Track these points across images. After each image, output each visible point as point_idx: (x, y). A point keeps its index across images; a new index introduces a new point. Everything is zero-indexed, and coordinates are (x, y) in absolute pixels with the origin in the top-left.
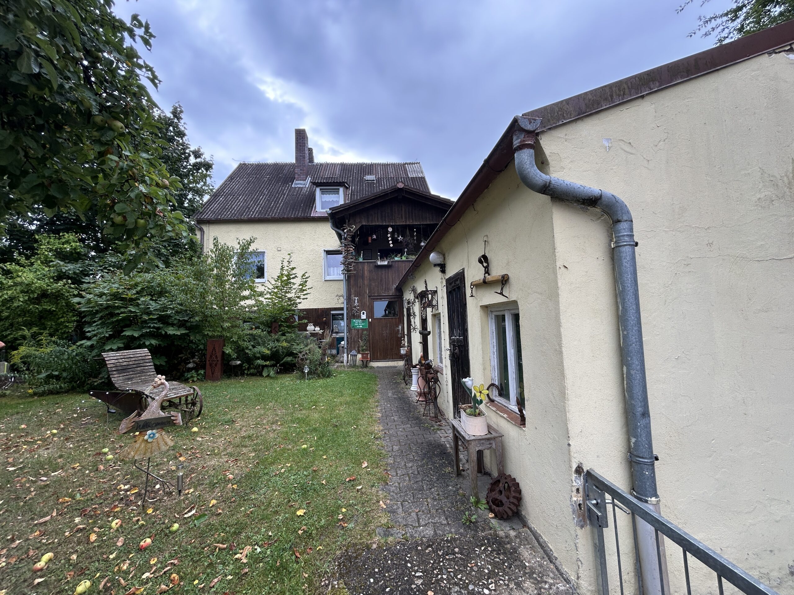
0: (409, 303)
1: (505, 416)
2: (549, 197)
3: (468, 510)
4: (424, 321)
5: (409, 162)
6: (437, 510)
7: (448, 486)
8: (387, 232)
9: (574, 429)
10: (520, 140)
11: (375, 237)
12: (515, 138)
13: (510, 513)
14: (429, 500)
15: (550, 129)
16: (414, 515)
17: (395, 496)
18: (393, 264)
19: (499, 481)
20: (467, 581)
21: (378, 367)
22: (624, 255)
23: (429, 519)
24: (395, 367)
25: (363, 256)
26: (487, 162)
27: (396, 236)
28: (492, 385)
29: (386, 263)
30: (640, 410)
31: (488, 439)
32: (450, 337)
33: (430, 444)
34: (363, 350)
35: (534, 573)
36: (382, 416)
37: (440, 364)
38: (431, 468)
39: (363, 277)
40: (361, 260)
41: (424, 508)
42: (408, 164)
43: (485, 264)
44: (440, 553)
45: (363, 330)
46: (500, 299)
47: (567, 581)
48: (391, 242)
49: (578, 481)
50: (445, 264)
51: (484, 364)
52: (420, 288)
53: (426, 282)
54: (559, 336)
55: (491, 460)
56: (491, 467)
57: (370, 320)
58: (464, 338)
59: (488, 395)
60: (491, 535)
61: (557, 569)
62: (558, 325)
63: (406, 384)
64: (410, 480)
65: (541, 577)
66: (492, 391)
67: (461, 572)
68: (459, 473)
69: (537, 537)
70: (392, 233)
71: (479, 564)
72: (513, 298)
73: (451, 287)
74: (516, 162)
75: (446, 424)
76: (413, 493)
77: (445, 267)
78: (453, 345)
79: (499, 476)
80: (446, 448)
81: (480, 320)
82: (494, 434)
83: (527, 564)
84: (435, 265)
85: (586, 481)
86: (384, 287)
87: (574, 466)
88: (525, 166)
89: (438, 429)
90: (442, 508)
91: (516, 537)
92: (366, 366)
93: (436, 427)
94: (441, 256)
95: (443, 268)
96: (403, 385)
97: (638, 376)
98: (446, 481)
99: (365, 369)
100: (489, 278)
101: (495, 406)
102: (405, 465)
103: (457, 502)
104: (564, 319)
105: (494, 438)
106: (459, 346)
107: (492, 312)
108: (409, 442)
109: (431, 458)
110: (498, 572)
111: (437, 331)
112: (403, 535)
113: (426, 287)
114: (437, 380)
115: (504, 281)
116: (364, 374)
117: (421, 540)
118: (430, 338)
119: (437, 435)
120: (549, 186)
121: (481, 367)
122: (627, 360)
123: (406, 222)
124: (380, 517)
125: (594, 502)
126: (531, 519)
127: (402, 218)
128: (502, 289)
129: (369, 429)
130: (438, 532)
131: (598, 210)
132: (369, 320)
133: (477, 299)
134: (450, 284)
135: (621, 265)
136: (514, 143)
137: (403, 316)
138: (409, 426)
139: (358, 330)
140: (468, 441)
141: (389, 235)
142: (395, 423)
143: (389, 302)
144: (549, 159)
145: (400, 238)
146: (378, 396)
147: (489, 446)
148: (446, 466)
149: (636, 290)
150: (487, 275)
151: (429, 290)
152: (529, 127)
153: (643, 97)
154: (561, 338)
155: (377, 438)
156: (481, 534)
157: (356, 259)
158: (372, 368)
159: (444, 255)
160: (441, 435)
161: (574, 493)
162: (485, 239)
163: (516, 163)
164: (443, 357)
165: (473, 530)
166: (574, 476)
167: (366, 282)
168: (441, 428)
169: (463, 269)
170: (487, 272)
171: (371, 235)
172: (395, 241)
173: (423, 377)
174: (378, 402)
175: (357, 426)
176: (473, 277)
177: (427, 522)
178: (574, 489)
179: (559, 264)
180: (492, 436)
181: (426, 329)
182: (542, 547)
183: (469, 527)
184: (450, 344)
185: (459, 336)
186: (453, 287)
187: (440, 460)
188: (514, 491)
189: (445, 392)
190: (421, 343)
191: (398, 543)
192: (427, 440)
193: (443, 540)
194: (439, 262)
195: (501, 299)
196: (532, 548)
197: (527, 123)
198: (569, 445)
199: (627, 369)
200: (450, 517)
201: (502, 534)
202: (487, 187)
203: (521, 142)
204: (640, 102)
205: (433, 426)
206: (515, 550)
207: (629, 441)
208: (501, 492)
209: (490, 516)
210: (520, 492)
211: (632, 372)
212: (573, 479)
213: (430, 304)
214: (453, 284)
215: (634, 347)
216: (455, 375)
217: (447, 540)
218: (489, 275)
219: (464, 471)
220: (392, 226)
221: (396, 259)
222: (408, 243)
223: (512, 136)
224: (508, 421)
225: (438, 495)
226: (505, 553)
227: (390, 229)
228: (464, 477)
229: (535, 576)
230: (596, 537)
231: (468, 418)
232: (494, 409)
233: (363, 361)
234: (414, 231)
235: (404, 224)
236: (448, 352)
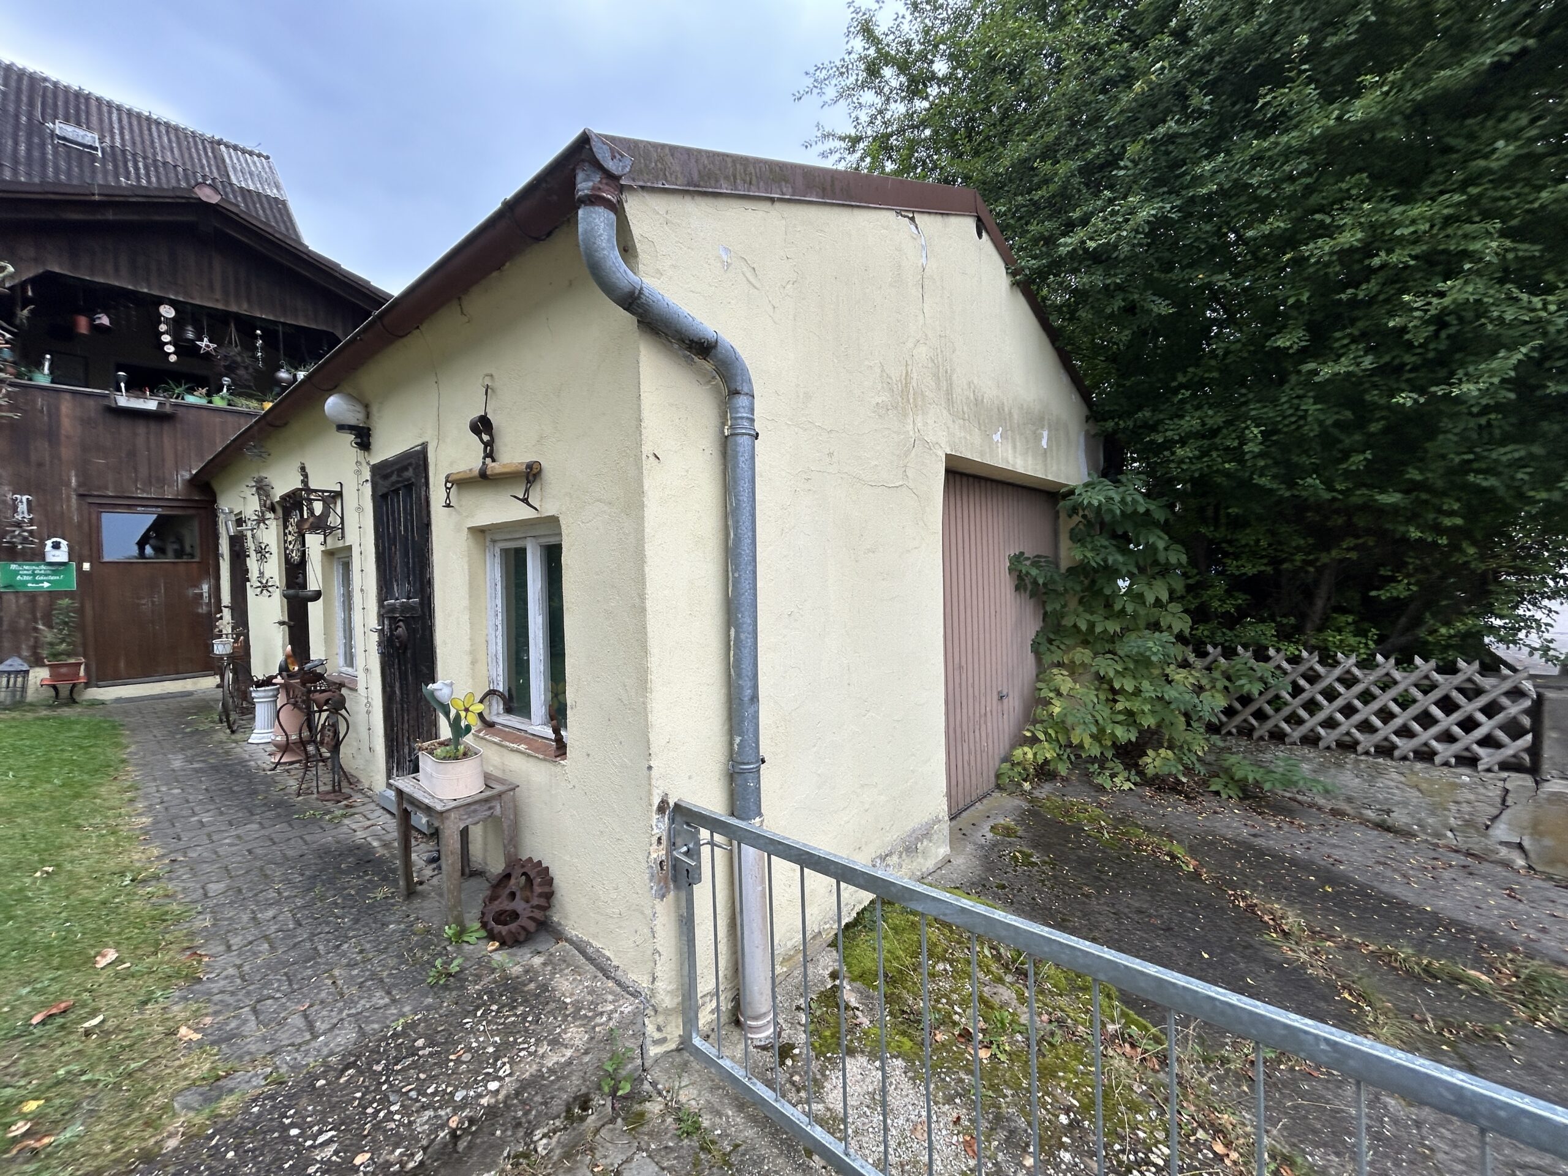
0: (240, 522)
1: (522, 747)
2: (634, 319)
3: (440, 955)
4: (295, 571)
5: (233, 142)
6: (361, 985)
7: (385, 925)
8: (158, 318)
9: (657, 740)
10: (591, 184)
11: (105, 320)
12: (580, 176)
13: (531, 926)
14: (336, 972)
15: (642, 188)
16: (297, 1021)
17: (231, 1000)
18: (180, 412)
19: (507, 876)
20: (449, 1090)
21: (118, 700)
22: (741, 449)
23: (341, 1011)
24: (190, 694)
25: (50, 368)
26: (509, 207)
27: (190, 335)
28: (492, 692)
29: (151, 405)
30: (748, 692)
31: (486, 800)
32: (381, 601)
33: (324, 853)
34: (55, 655)
35: (580, 1009)
36: (156, 823)
37: (350, 670)
38: (335, 903)
39: (52, 435)
40: (43, 378)
41: (323, 995)
42: (227, 146)
43: (486, 438)
44: (378, 1068)
45: (53, 595)
46: (522, 513)
47: (636, 994)
48: (170, 349)
49: (660, 825)
50: (369, 429)
51: (472, 652)
52: (284, 483)
53: (303, 469)
54: (640, 580)
55: (485, 844)
56: (485, 858)
57: (86, 566)
58: (422, 600)
59: (481, 715)
60: (495, 981)
61: (619, 983)
62: (640, 558)
63: (233, 732)
64: (273, 948)
65: (594, 1010)
66: (490, 705)
67: (432, 1079)
68: (411, 892)
69: (581, 948)
70: (176, 325)
71: (474, 1045)
72: (549, 509)
73: (387, 483)
74: (581, 228)
75: (366, 800)
76: (286, 974)
77: (369, 435)
78: (390, 618)
79: (507, 866)
80: (370, 849)
81: (466, 559)
82: (499, 788)
83: (568, 1000)
84: (341, 427)
85: (672, 821)
86: (143, 471)
87: (656, 801)
88: (598, 242)
89: (344, 816)
90: (373, 976)
91: (544, 964)
92: (72, 701)
93: (338, 813)
94: (359, 408)
95: (363, 438)
96: (223, 734)
97: (749, 642)
98: (379, 916)
99: (67, 712)
100: (493, 467)
101: (498, 733)
102: (254, 919)
103: (411, 950)
104: (650, 550)
105: (500, 795)
106: (406, 621)
107: (494, 541)
108: (258, 864)
109: (331, 881)
110: (515, 1040)
111: (337, 590)
112: (266, 1078)
113: (305, 482)
114: (338, 705)
115: (531, 475)
116: (66, 724)
117: (325, 1063)
118: (315, 609)
119: (345, 829)
120: (639, 297)
121: (466, 659)
122: (737, 619)
123: (227, 303)
124: (182, 1067)
125: (685, 849)
126: (571, 923)
127: (212, 288)
128: (527, 491)
129: (111, 864)
130: (368, 1029)
131: (708, 366)
132: (79, 568)
133: (458, 513)
134: (386, 477)
135: (736, 466)
136: (579, 186)
137: (217, 556)
138: (255, 826)
139: (32, 596)
140: (442, 813)
141: (163, 328)
142: (206, 830)
143: (160, 517)
144: (638, 245)
145: (204, 343)
146: (132, 774)
147: (488, 813)
148: (376, 887)
149: (754, 508)
150: (488, 460)
151: (313, 485)
152: (611, 165)
153: (772, 200)
154: (644, 584)
155: (144, 881)
156: (472, 989)
157: (19, 375)
158: (94, 703)
159: (366, 406)
160: (354, 826)
161: (655, 846)
162: (488, 381)
163: (580, 230)
164: (358, 651)
165: (457, 988)
166: (655, 816)
167: (66, 452)
168: (352, 810)
169: (424, 446)
170: (490, 453)
171: (91, 314)
172: (185, 349)
173: (295, 705)
174: (133, 787)
175: (58, 866)
176: (451, 464)
177: (335, 1021)
178: (654, 840)
179: (647, 449)
180: (494, 792)
181: (304, 586)
182: (590, 960)
183: (446, 987)
184: (381, 617)
185: (409, 598)
186: (393, 484)
187: (359, 877)
188: (540, 885)
189: (363, 730)
190: (282, 623)
191: (254, 1100)
192: (315, 846)
193: (385, 1038)
194: (353, 422)
195: (525, 513)
196: (577, 970)
197: (608, 155)
198: (650, 768)
199: (737, 632)
200: (395, 985)
201: (517, 970)
202: (499, 267)
203: (593, 188)
204: (766, 206)
205: (329, 812)
206: (544, 987)
207: (731, 743)
208: (513, 895)
209: (490, 948)
210: (550, 882)
211: (743, 636)
212: (654, 823)
213: (320, 525)
214: (394, 478)
215: (746, 598)
216: (392, 687)
217: (395, 1035)
218: (494, 460)
219: (421, 883)
220: (173, 303)
221: (190, 399)
222: (235, 362)
223: (574, 170)
224: (529, 755)
225: (361, 952)
226: (526, 1001)
227: (167, 312)
228: (423, 896)
229: (583, 1012)
230: (684, 904)
231: (442, 766)
232: (497, 739)
233: (55, 687)
234: (256, 337)
235: (220, 306)
236: (375, 637)
